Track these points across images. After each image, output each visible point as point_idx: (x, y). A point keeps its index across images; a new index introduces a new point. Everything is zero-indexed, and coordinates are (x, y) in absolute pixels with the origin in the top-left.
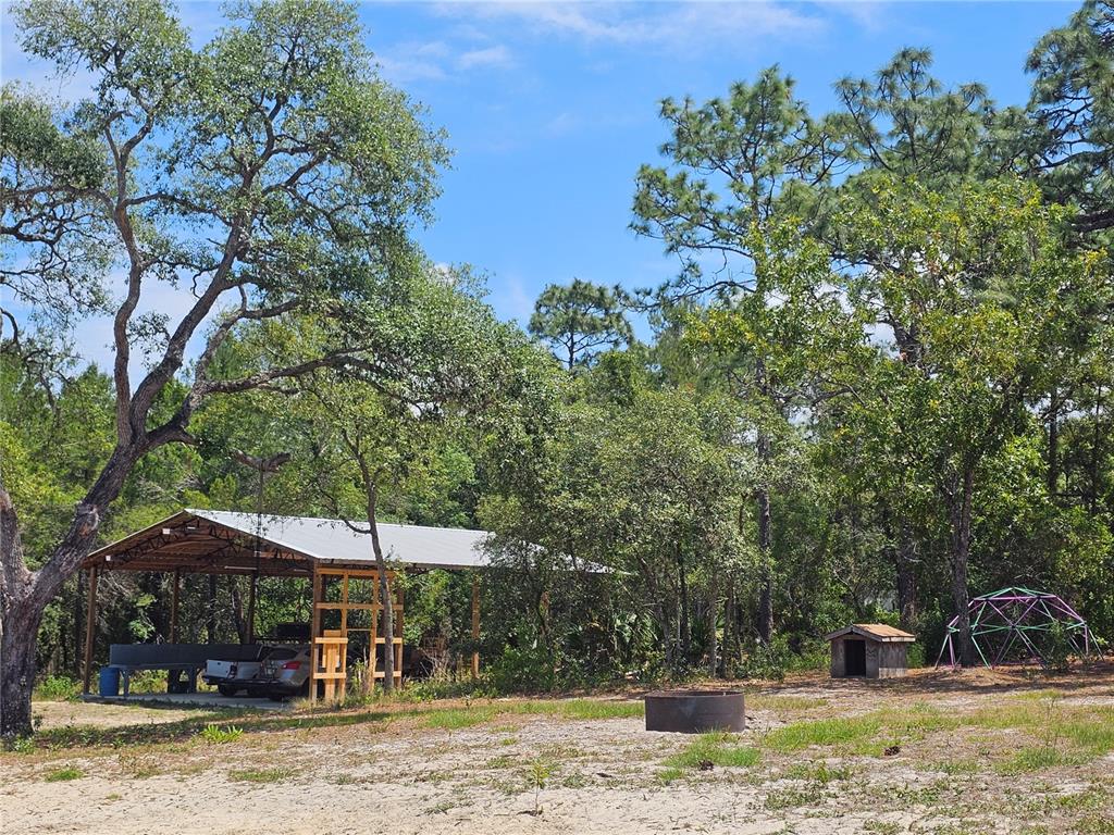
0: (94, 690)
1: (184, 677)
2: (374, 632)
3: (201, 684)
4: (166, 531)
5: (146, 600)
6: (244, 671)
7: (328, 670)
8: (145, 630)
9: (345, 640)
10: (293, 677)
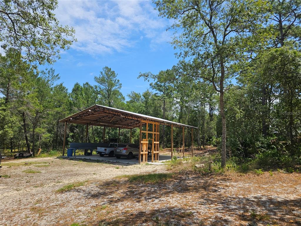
0: (66, 155)
1: (89, 151)
2: (153, 140)
3: (94, 153)
4: (90, 111)
5: (71, 134)
6: (108, 150)
7: (144, 151)
8: (71, 140)
9: (147, 142)
10: (126, 152)
